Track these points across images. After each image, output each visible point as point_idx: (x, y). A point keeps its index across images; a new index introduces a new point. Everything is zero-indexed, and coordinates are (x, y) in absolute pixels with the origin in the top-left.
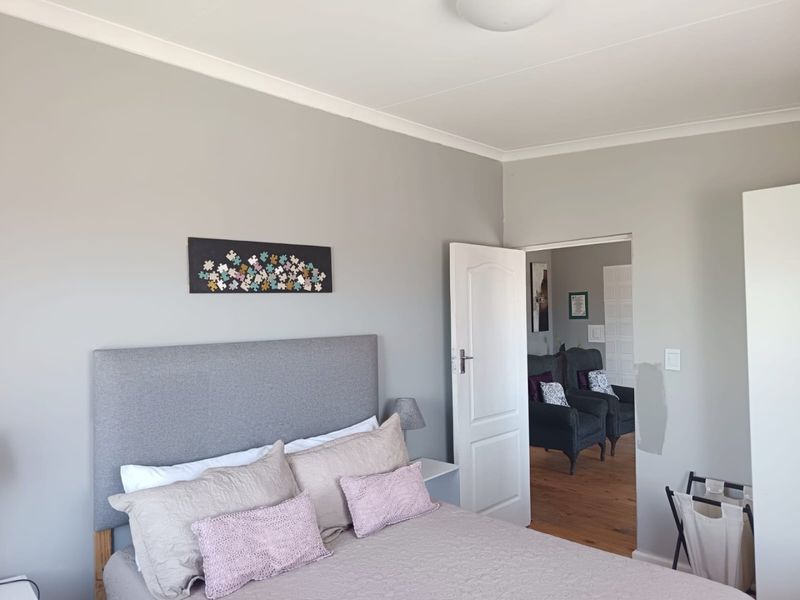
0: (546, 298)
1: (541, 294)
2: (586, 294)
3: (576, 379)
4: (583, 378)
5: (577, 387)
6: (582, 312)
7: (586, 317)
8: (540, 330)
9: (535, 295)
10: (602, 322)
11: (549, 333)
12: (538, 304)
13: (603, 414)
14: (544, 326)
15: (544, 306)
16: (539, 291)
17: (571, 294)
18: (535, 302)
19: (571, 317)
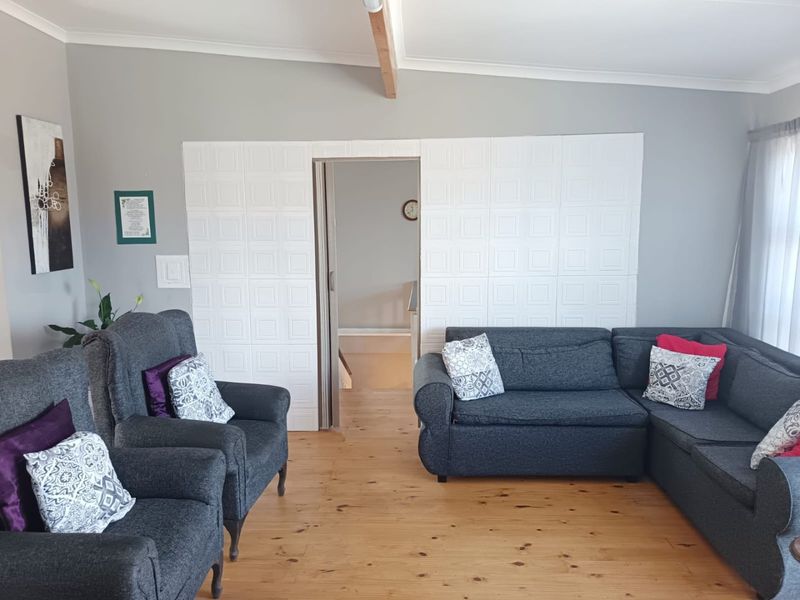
0: (64, 199)
1: (49, 191)
2: (149, 194)
3: (140, 391)
4: (157, 387)
5: (144, 412)
6: (144, 231)
7: (152, 240)
8: (54, 267)
9: (33, 192)
10: (184, 250)
11: (76, 274)
12: (43, 213)
13: (215, 490)
14: (61, 258)
15: (59, 218)
16: (45, 182)
17: (118, 194)
18: (34, 206)
19: (121, 240)
